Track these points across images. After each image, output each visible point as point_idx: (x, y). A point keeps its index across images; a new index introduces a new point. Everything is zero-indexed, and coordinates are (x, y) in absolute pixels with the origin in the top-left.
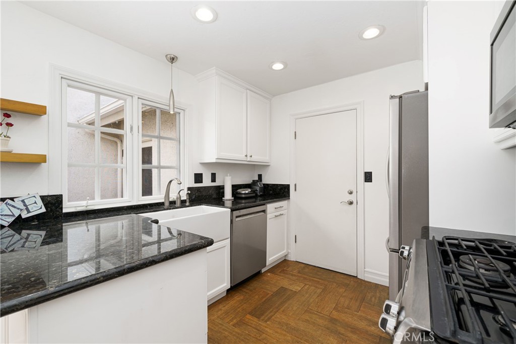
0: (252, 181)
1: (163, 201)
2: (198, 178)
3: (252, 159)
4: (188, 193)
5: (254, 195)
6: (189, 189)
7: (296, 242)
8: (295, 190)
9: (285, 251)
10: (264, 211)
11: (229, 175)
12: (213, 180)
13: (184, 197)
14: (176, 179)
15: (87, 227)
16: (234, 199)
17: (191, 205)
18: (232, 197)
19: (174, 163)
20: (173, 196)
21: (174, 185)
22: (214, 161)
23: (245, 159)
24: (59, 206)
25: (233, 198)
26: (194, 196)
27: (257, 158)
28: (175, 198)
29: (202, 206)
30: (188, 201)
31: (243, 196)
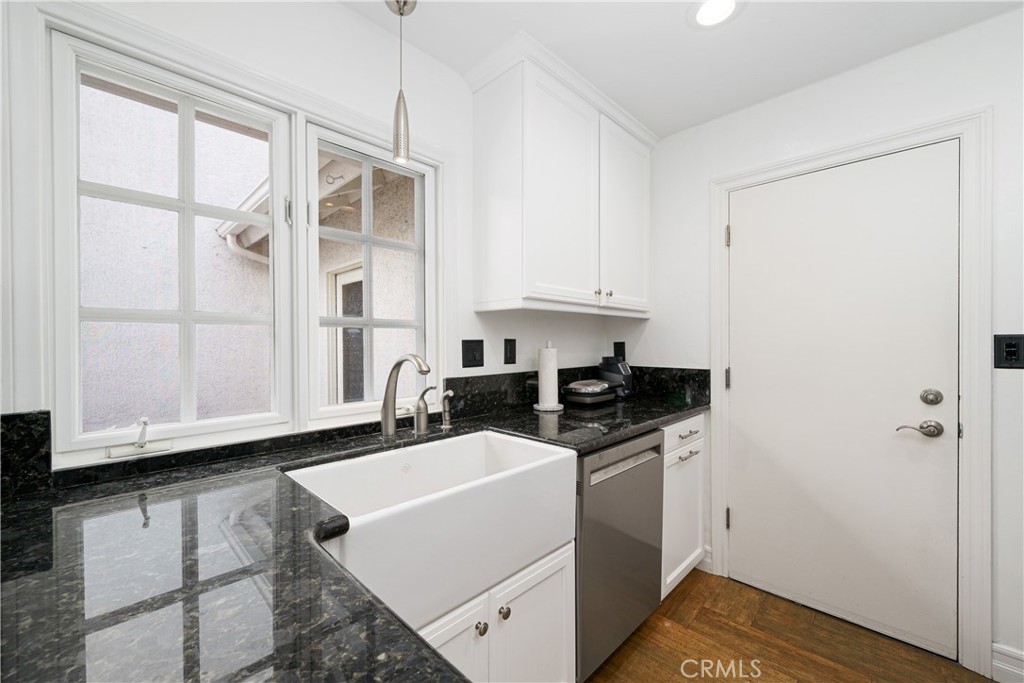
0: (601, 361)
1: (377, 418)
2: (472, 352)
3: (613, 302)
4: (446, 397)
5: (611, 396)
6: (450, 383)
7: (728, 526)
8: (728, 385)
9: (699, 551)
10: (657, 449)
11: (550, 343)
12: (510, 358)
13: (436, 405)
14: (415, 356)
15: (144, 511)
16: (565, 409)
17: (456, 432)
18: (560, 402)
19: (408, 313)
20: (406, 405)
21: (408, 372)
22: (519, 304)
23: (592, 299)
24: (37, 451)
25: (561, 407)
26: (462, 402)
27: (625, 300)
28: (413, 410)
29: (485, 433)
30: (447, 417)
31: (588, 400)
